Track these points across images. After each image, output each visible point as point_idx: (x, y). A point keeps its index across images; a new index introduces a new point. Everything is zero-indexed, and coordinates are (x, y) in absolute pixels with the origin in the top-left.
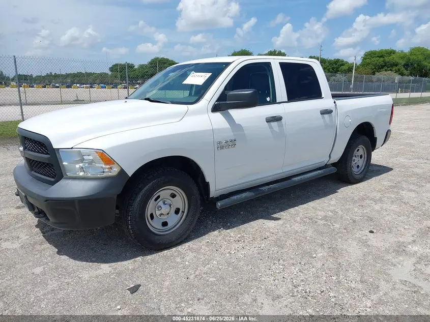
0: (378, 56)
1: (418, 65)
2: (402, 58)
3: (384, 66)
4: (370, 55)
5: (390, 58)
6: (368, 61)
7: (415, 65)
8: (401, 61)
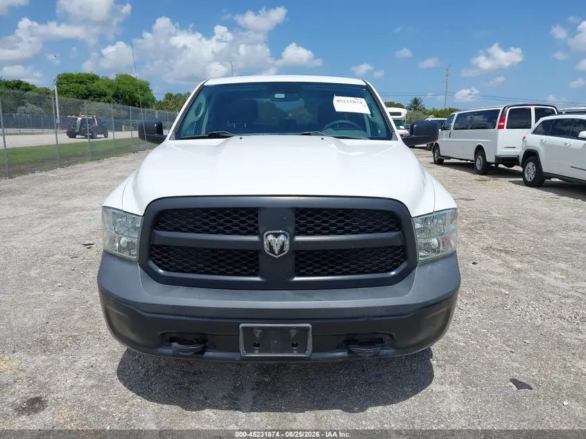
0: (77, 82)
1: (130, 97)
2: (110, 86)
3: (90, 95)
4: (66, 78)
5: (94, 85)
6: (65, 86)
7: (127, 97)
8: (108, 91)
